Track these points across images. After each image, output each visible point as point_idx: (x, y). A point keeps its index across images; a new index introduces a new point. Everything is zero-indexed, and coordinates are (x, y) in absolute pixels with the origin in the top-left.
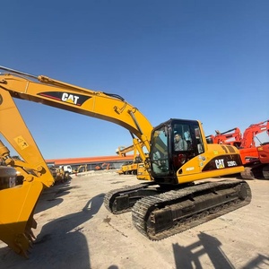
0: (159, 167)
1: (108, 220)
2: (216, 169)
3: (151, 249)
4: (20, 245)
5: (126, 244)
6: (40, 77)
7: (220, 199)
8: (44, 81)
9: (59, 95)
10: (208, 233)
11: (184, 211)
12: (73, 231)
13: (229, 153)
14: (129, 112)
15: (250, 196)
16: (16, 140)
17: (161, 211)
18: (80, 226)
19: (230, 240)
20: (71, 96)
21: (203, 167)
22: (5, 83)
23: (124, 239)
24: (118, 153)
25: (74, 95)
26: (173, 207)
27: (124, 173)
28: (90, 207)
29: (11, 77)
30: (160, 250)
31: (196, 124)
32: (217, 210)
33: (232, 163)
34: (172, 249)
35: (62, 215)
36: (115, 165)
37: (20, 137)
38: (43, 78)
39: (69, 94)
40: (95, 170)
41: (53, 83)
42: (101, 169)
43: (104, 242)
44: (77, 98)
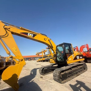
0: (59, 59)
1: (42, 77)
2: (77, 59)
3: (63, 86)
4: (16, 87)
5: (53, 85)
6: (20, 27)
7: (79, 69)
8: (22, 29)
9: (27, 34)
10: (79, 80)
11: (70, 73)
12: (31, 82)
13: (80, 54)
14: (49, 40)
15: (87, 68)
16: (13, 49)
17: (63, 73)
18: (33, 80)
19: (87, 82)
20: (31, 34)
21: (73, 58)
22: (10, 29)
23: (51, 84)
24: (36, 54)
25: (32, 34)
26: (67, 72)
27: (39, 61)
28: (32, 73)
29: (11, 27)
30: (66, 86)
31: (70, 45)
32: (78, 73)
33: (81, 57)
34: (70, 86)
35: (23, 76)
36: (36, 59)
37: (14, 48)
38: (22, 28)
39: (30, 33)
40: (29, 60)
41: (24, 30)
42: (31, 60)
43: (45, 85)
44: (33, 35)
